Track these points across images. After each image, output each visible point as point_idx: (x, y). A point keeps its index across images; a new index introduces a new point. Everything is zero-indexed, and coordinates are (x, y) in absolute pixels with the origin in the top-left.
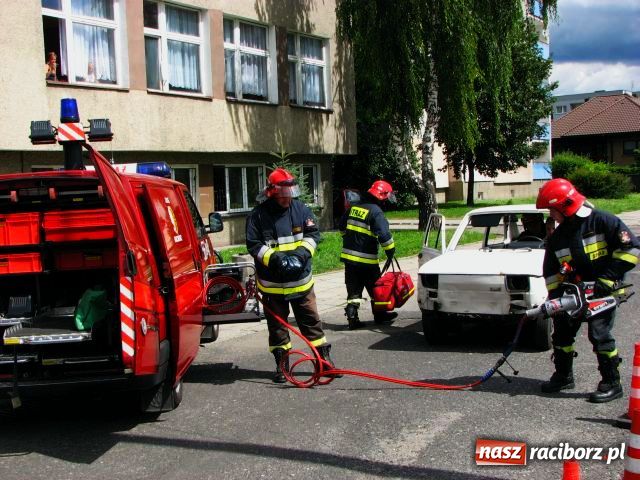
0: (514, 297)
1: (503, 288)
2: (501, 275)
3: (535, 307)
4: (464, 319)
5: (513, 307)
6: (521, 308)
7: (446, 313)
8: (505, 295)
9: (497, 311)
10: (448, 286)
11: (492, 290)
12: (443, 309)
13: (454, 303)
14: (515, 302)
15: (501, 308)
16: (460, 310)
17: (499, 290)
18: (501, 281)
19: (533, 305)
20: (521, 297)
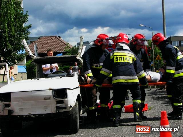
0: (58, 102)
1: (52, 97)
2: (50, 89)
3: (71, 107)
4: (28, 118)
5: (58, 108)
6: (62, 108)
7: (16, 116)
8: (53, 101)
9: (48, 111)
10: (17, 99)
11: (45, 99)
12: (14, 114)
13: (21, 109)
14: (59, 105)
15: (50, 109)
16: (25, 113)
17: (49, 98)
18: (50, 93)
19: (69, 106)
20: (62, 102)
